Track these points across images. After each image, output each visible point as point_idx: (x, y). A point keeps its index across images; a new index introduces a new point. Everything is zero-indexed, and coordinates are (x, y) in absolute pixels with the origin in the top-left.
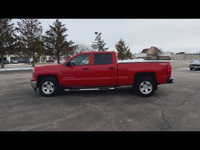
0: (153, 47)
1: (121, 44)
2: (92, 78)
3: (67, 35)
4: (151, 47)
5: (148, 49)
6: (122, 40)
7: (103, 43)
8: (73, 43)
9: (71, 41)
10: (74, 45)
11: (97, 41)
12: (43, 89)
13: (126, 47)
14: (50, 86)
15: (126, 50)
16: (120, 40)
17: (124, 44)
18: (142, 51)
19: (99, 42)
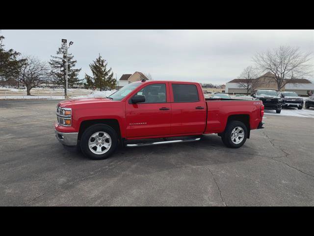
0: (139, 73)
1: (100, 64)
2: (173, 125)
3: (3, 38)
4: (136, 72)
5: (130, 75)
6: (101, 58)
7: (72, 60)
8: (17, 54)
9: (11, 50)
10: (18, 58)
11: (61, 56)
12: (90, 146)
13: (107, 70)
14: (103, 141)
15: (106, 74)
16: (98, 58)
17: (104, 64)
18: (121, 77)
19: (65, 57)
